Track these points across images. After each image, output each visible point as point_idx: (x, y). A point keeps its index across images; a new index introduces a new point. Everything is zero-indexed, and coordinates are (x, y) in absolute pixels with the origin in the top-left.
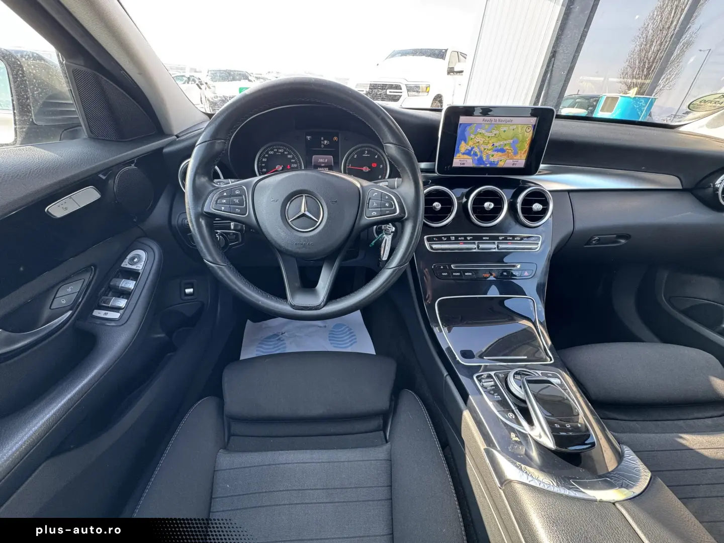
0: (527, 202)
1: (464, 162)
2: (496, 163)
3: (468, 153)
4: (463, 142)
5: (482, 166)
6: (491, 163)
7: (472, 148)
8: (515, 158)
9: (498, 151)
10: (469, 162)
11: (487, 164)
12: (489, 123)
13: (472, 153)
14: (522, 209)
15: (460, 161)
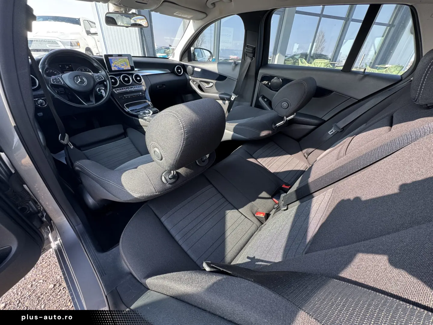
0: (136, 78)
1: (115, 69)
3: (115, 66)
4: (112, 64)
8: (127, 67)
9: (122, 65)
11: (121, 69)
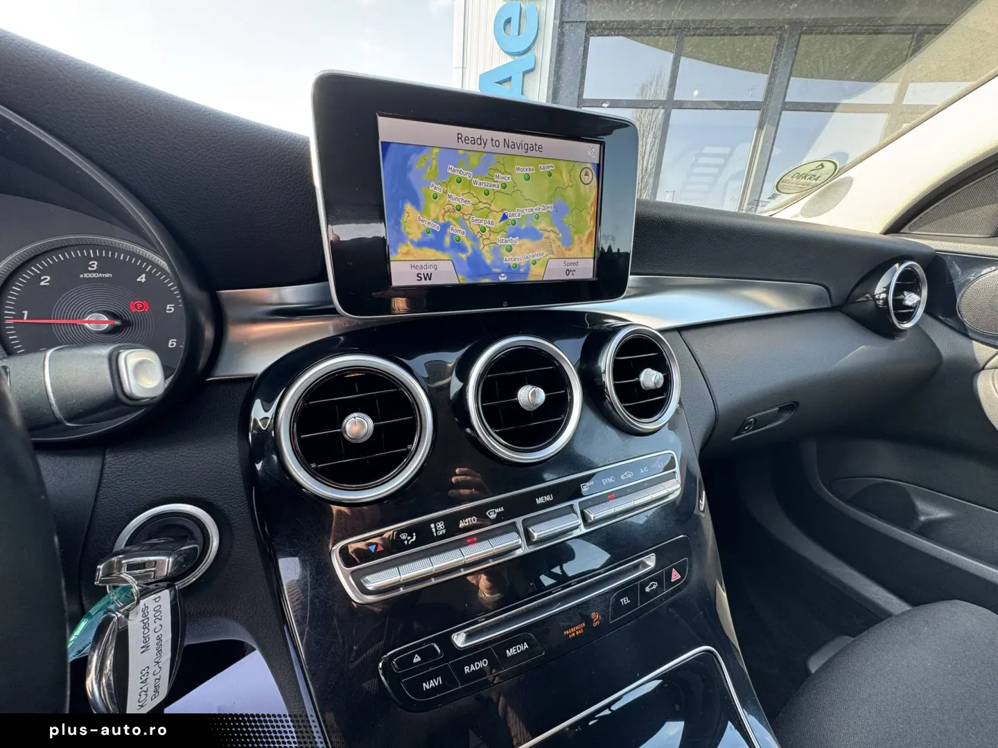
0: (625, 370)
1: (429, 271)
2: (522, 270)
3: (434, 240)
4: (408, 207)
5: (486, 281)
6: (509, 270)
7: (445, 226)
8: (568, 254)
9: (517, 233)
10: (445, 272)
11: (499, 274)
12: (476, 147)
13: (447, 240)
14: (617, 388)
15: (416, 267)
